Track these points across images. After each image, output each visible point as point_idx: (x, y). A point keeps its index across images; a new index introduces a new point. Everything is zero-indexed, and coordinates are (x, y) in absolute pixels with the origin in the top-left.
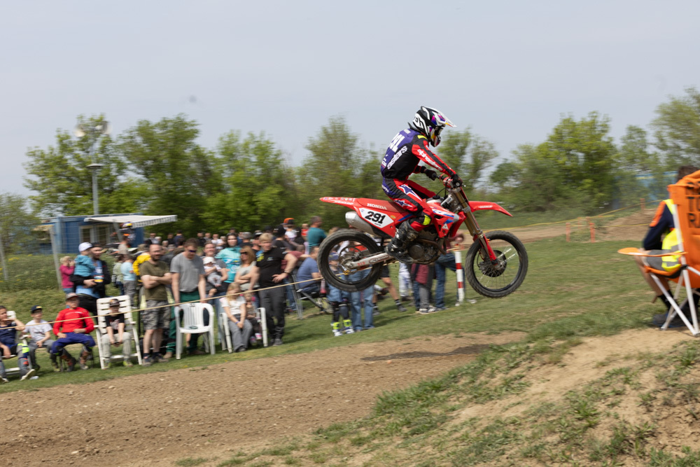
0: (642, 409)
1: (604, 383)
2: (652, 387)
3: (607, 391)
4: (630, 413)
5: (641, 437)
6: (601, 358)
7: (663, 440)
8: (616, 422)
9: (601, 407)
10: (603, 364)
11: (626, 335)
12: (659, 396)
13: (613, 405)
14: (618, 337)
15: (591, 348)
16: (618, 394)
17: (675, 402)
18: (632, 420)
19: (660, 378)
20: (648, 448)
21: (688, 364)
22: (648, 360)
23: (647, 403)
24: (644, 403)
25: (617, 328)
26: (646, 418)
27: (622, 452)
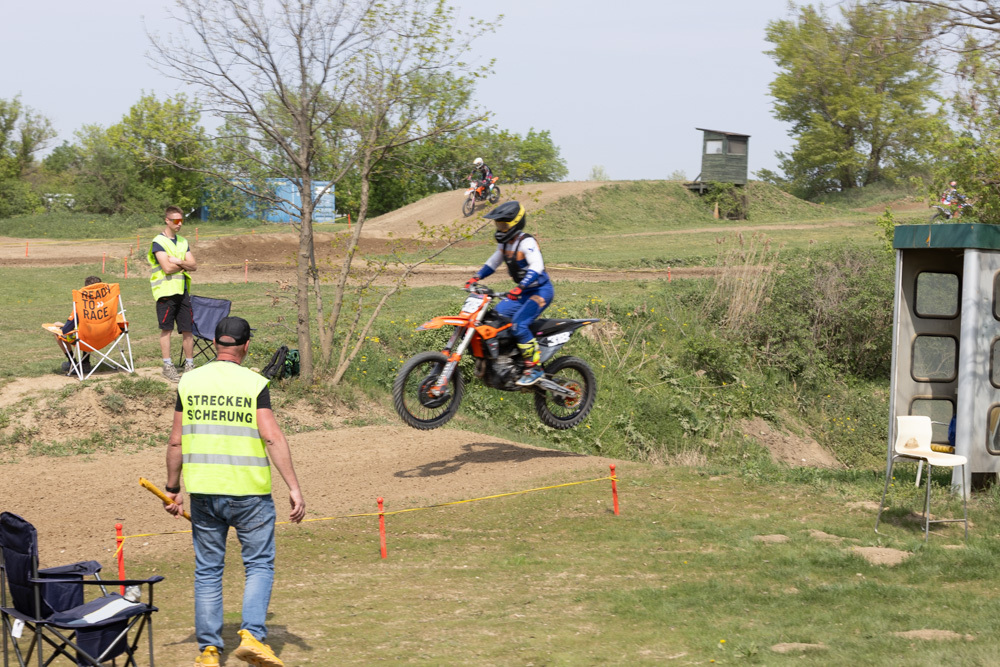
0: (34, 419)
1: (18, 404)
2: (43, 408)
3: (19, 409)
4: (28, 422)
5: (30, 434)
6: (24, 391)
7: (43, 436)
8: (18, 426)
9: (12, 417)
10: (24, 395)
11: (45, 378)
12: (45, 413)
13: (19, 417)
14: (40, 379)
15: (21, 384)
16: (23, 411)
17: (53, 417)
18: (27, 425)
19: (48, 403)
20: (33, 440)
21: (65, 396)
22: (46, 393)
23: (37, 417)
24: (36, 417)
25: (41, 373)
26: (35, 424)
27: (18, 441)
